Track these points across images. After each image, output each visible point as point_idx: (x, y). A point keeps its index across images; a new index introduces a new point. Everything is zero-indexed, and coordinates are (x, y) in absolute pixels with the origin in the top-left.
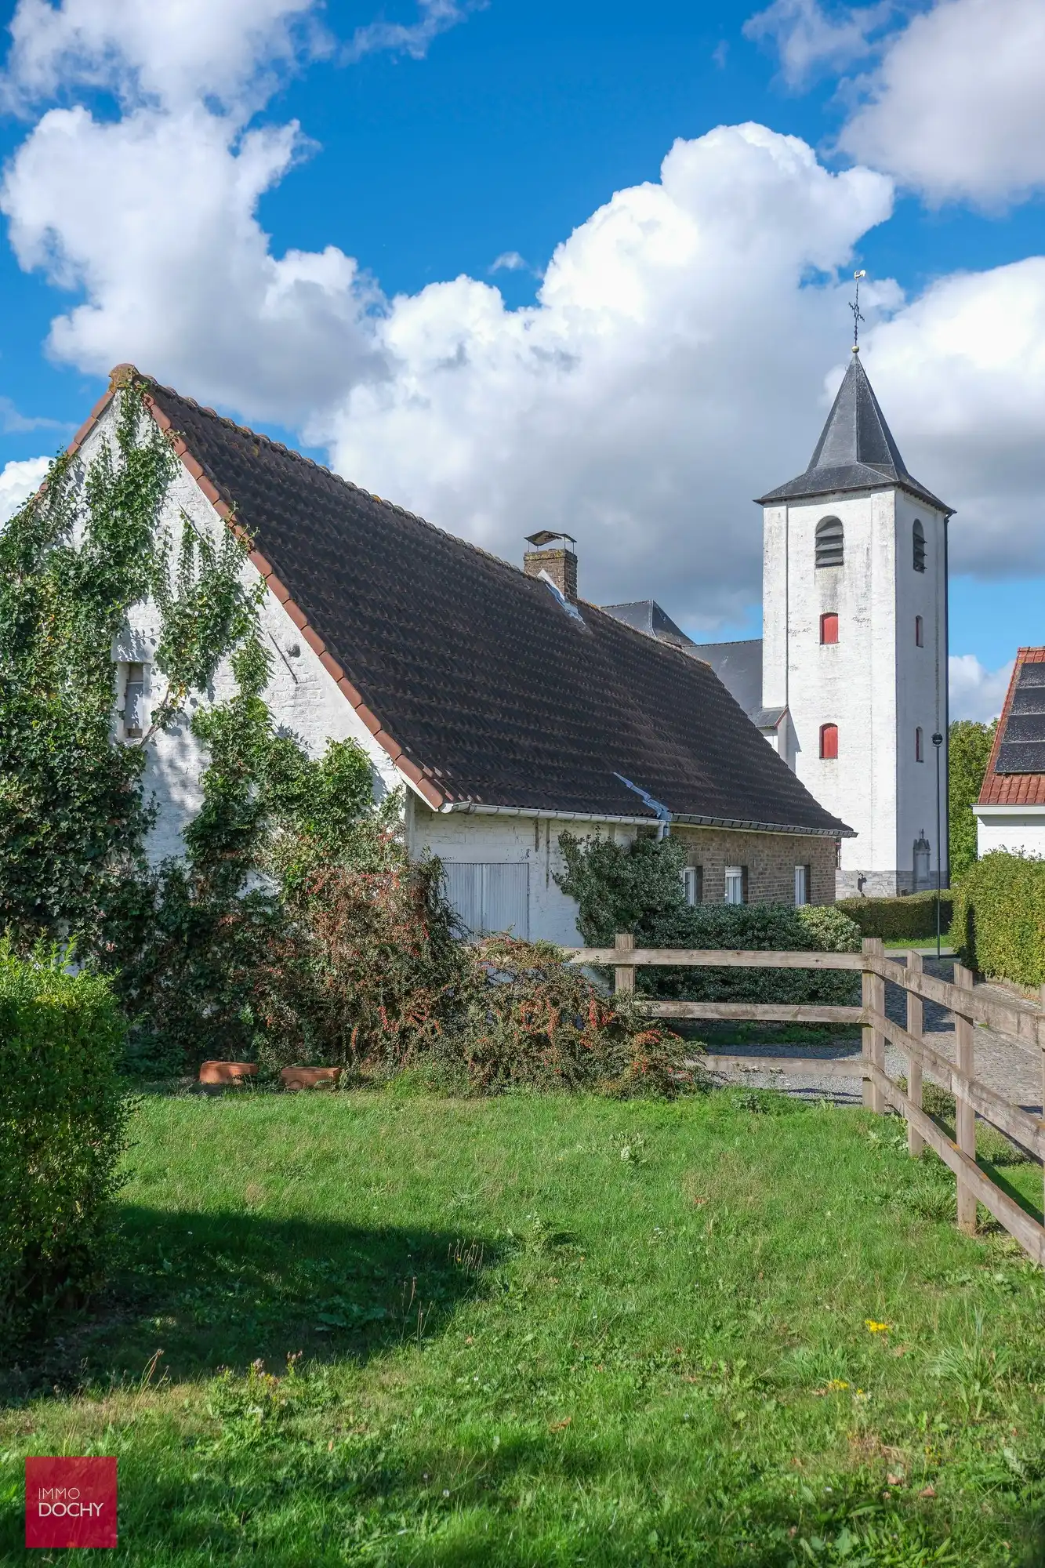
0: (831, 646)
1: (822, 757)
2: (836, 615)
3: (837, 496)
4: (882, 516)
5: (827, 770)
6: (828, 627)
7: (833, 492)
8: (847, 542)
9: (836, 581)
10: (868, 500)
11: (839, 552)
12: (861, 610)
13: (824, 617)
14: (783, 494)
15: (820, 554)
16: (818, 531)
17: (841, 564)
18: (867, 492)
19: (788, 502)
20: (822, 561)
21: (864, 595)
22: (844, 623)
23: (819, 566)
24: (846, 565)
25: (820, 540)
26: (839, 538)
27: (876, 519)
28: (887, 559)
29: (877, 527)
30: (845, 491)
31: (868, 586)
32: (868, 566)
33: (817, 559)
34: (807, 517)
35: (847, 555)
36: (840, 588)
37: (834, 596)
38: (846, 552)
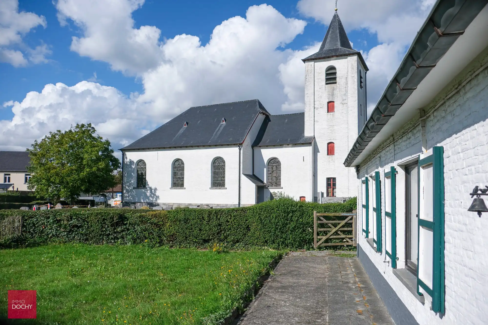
0: (331, 113)
1: (328, 154)
2: (334, 102)
3: (334, 58)
4: (352, 65)
5: (330, 159)
6: (330, 106)
7: (333, 57)
8: (338, 75)
9: (334, 89)
10: (346, 59)
11: (335, 79)
12: (343, 100)
13: (328, 103)
14: (313, 57)
15: (327, 79)
16: (326, 71)
17: (336, 83)
18: (346, 57)
19: (315, 61)
20: (328, 82)
21: (345, 95)
22: (337, 105)
23: (327, 84)
24: (337, 83)
25: (327, 75)
26: (335, 73)
27: (350, 66)
28: (354, 81)
29: (350, 69)
30: (337, 56)
31: (346, 91)
32: (347, 84)
33: (326, 81)
34: (322, 66)
35: (338, 80)
36: (335, 92)
37: (333, 95)
38: (337, 79)
